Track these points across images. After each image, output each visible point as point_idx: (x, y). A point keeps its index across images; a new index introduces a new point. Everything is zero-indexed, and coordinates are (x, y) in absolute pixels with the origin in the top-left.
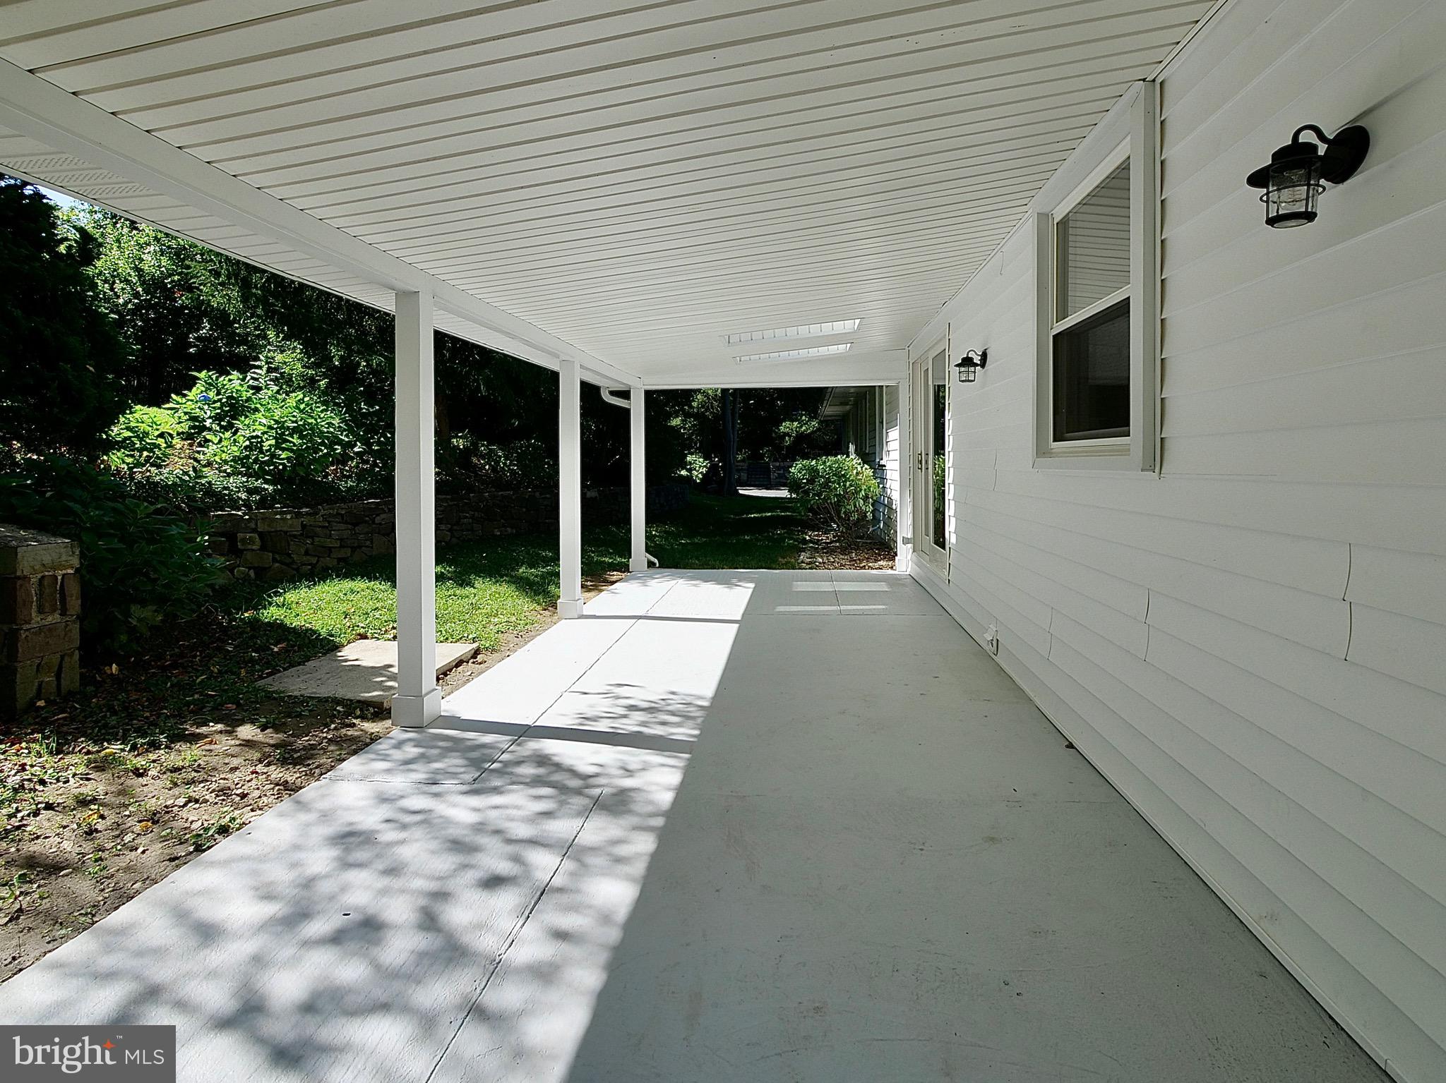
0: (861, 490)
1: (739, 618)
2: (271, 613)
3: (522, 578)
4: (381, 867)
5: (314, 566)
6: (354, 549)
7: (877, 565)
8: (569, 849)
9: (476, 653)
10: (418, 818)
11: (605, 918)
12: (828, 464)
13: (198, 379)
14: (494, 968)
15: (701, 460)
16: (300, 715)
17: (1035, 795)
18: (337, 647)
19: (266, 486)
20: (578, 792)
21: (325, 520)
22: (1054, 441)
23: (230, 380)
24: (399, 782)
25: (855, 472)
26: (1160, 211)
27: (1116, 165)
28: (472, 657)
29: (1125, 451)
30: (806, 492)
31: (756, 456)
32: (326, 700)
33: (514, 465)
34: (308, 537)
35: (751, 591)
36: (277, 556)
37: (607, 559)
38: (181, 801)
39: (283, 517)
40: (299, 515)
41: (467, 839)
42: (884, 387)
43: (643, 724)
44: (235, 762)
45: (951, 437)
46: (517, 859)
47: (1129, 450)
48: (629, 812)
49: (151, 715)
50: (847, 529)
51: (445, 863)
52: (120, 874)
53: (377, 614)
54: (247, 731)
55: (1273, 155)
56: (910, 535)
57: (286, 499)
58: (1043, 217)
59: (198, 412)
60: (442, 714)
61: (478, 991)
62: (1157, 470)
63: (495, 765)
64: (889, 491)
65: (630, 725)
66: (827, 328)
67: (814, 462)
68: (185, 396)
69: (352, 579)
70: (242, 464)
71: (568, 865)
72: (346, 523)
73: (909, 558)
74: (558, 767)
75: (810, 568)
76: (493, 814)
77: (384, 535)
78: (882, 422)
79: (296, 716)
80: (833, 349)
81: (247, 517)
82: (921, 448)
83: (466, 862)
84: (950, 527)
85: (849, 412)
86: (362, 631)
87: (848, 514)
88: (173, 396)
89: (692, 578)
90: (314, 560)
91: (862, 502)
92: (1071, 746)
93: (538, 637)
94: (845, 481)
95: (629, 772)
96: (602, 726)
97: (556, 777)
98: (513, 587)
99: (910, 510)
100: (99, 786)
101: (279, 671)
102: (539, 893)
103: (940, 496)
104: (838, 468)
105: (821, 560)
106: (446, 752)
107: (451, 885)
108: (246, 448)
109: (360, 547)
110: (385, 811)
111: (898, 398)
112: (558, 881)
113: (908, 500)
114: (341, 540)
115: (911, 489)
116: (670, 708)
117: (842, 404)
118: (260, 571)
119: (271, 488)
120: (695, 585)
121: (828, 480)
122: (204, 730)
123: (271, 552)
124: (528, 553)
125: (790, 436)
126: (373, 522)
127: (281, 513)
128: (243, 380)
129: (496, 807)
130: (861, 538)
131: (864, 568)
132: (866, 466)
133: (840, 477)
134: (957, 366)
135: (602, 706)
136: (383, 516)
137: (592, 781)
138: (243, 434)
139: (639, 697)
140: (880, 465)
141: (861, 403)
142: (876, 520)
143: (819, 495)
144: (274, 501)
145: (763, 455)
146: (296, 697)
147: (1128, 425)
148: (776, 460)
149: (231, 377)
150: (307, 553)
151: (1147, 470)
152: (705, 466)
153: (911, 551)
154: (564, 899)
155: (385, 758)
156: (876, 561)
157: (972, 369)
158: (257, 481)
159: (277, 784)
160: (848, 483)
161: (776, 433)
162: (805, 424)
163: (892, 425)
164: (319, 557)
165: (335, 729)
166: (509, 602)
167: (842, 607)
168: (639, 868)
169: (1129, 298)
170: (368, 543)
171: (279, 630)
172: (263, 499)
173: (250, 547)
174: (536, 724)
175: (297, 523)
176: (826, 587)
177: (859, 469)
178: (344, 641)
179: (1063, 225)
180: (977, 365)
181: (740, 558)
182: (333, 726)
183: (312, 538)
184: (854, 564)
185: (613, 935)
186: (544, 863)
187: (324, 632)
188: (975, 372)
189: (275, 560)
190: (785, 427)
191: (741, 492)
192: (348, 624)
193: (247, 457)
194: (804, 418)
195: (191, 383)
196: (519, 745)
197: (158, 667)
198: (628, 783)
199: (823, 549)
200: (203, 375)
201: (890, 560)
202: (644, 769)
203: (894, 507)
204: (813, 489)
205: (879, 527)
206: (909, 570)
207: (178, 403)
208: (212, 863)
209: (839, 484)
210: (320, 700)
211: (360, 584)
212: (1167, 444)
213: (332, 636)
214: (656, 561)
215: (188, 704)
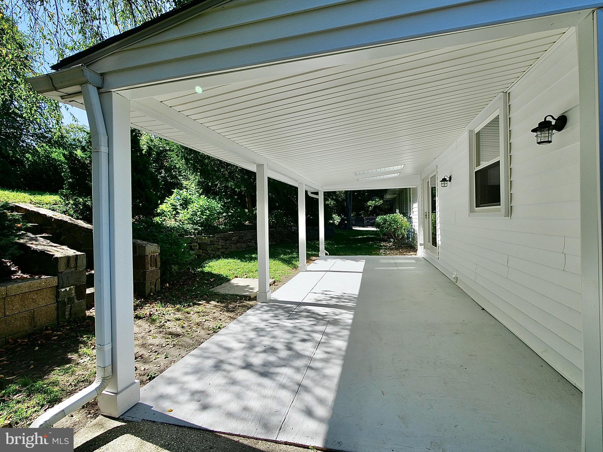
0: (403, 226)
1: (362, 271)
2: (207, 269)
3: (282, 259)
4: (270, 336)
5: (214, 254)
6: (226, 249)
7: (410, 254)
8: (324, 333)
9: (274, 282)
10: (276, 325)
11: (339, 349)
12: (390, 217)
13: (174, 192)
14: (311, 359)
15: (337, 216)
16: (227, 299)
17: (471, 322)
18: (229, 280)
19: (199, 228)
20: (322, 319)
21: (217, 239)
22: (476, 207)
23: (183, 192)
24: (266, 316)
25: (401, 220)
26: (509, 134)
27: (495, 117)
28: (273, 284)
29: (499, 210)
30: (382, 228)
31: (358, 215)
32: (233, 295)
33: (274, 219)
34: (212, 245)
35: (364, 262)
36: (204, 251)
37: (310, 253)
38: (204, 320)
39: (205, 238)
40: (209, 237)
41: (292, 330)
42: (411, 189)
43: (336, 302)
44: (214, 311)
45: (438, 206)
46: (308, 335)
47: (500, 210)
48: (339, 325)
49: (184, 298)
50: (398, 241)
51: (288, 336)
52: (196, 337)
53: (239, 270)
54: (213, 303)
55: (539, 124)
56: (422, 243)
57: (205, 232)
58: (471, 132)
59: (175, 203)
60: (272, 299)
61: (309, 364)
62: (510, 216)
63: (293, 312)
64: (414, 227)
65: (333, 302)
66: (391, 168)
67: (385, 216)
68: (169, 198)
69: (228, 259)
70: (191, 220)
71: (324, 337)
72: (223, 240)
73: (422, 250)
74: (314, 313)
75: (385, 255)
76: (297, 324)
77: (235, 244)
78: (410, 201)
79: (226, 299)
80: (393, 175)
81: (195, 238)
82: (426, 210)
83: (294, 336)
84: (439, 238)
85: (396, 197)
86: (236, 275)
87: (398, 236)
88: (166, 198)
89: (342, 259)
90: (214, 253)
91: (403, 231)
92: (483, 309)
93: (293, 278)
94: (397, 223)
95: (337, 315)
96: (324, 302)
97: (314, 316)
98: (280, 262)
99: (422, 233)
100: (179, 315)
101: (215, 287)
102: (318, 343)
103: (434, 228)
104: (394, 218)
105: (388, 252)
106: (277, 309)
107: (292, 341)
108: (191, 215)
109: (228, 248)
110: (265, 323)
111: (417, 192)
112: (323, 341)
113: (422, 229)
114: (222, 246)
115: (423, 225)
116: (344, 298)
117: (394, 194)
118: (199, 256)
119: (200, 228)
120: (344, 261)
121: (391, 223)
122: (200, 302)
123: (202, 250)
124: (282, 250)
125: (371, 207)
126: (231, 240)
127: (204, 237)
128: (187, 192)
129: (298, 323)
130: (403, 244)
131: (405, 255)
132: (405, 217)
133: (395, 222)
134: (441, 181)
135: (322, 297)
136: (234, 238)
137: (325, 317)
138: (190, 211)
139: (333, 294)
140: (409, 217)
141: (401, 194)
142: (408, 238)
143: (387, 228)
144: (202, 233)
145: (361, 214)
146: (223, 294)
147: (500, 202)
148: (366, 216)
149: (183, 191)
150: (212, 250)
151: (506, 216)
152: (339, 219)
153: (423, 248)
154: (326, 345)
155: (258, 309)
156: (409, 252)
157: (446, 182)
158: (196, 226)
159: (228, 317)
160: (398, 224)
161: (366, 205)
162: (377, 202)
163: (414, 202)
164: (216, 252)
165: (239, 303)
166: (280, 267)
167: (399, 268)
168: (347, 338)
169: (499, 161)
170: (230, 247)
171: (210, 274)
172: (199, 232)
173: (196, 248)
174: (302, 302)
175: (209, 240)
176: (392, 261)
177: (402, 219)
178: (231, 278)
179: (478, 134)
180: (448, 181)
181: (358, 252)
182: (238, 302)
183: (213, 245)
184: (401, 254)
185: (343, 353)
186: (318, 337)
187: (225, 275)
188: (447, 183)
189: (203, 253)
190: (370, 203)
191: (353, 228)
192: (231, 273)
193: (192, 218)
194: (377, 199)
195: (171, 193)
196: (299, 307)
197: (179, 285)
198: (337, 317)
199: (389, 248)
200: (175, 191)
201: (414, 252)
202: (340, 314)
203: (416, 232)
204: (385, 226)
205: (410, 240)
206: (422, 255)
207: (168, 200)
208: (221, 334)
209: (395, 224)
210: (231, 295)
211: (230, 260)
212: (513, 208)
213: (227, 276)
214: (328, 253)
215: (193, 295)
